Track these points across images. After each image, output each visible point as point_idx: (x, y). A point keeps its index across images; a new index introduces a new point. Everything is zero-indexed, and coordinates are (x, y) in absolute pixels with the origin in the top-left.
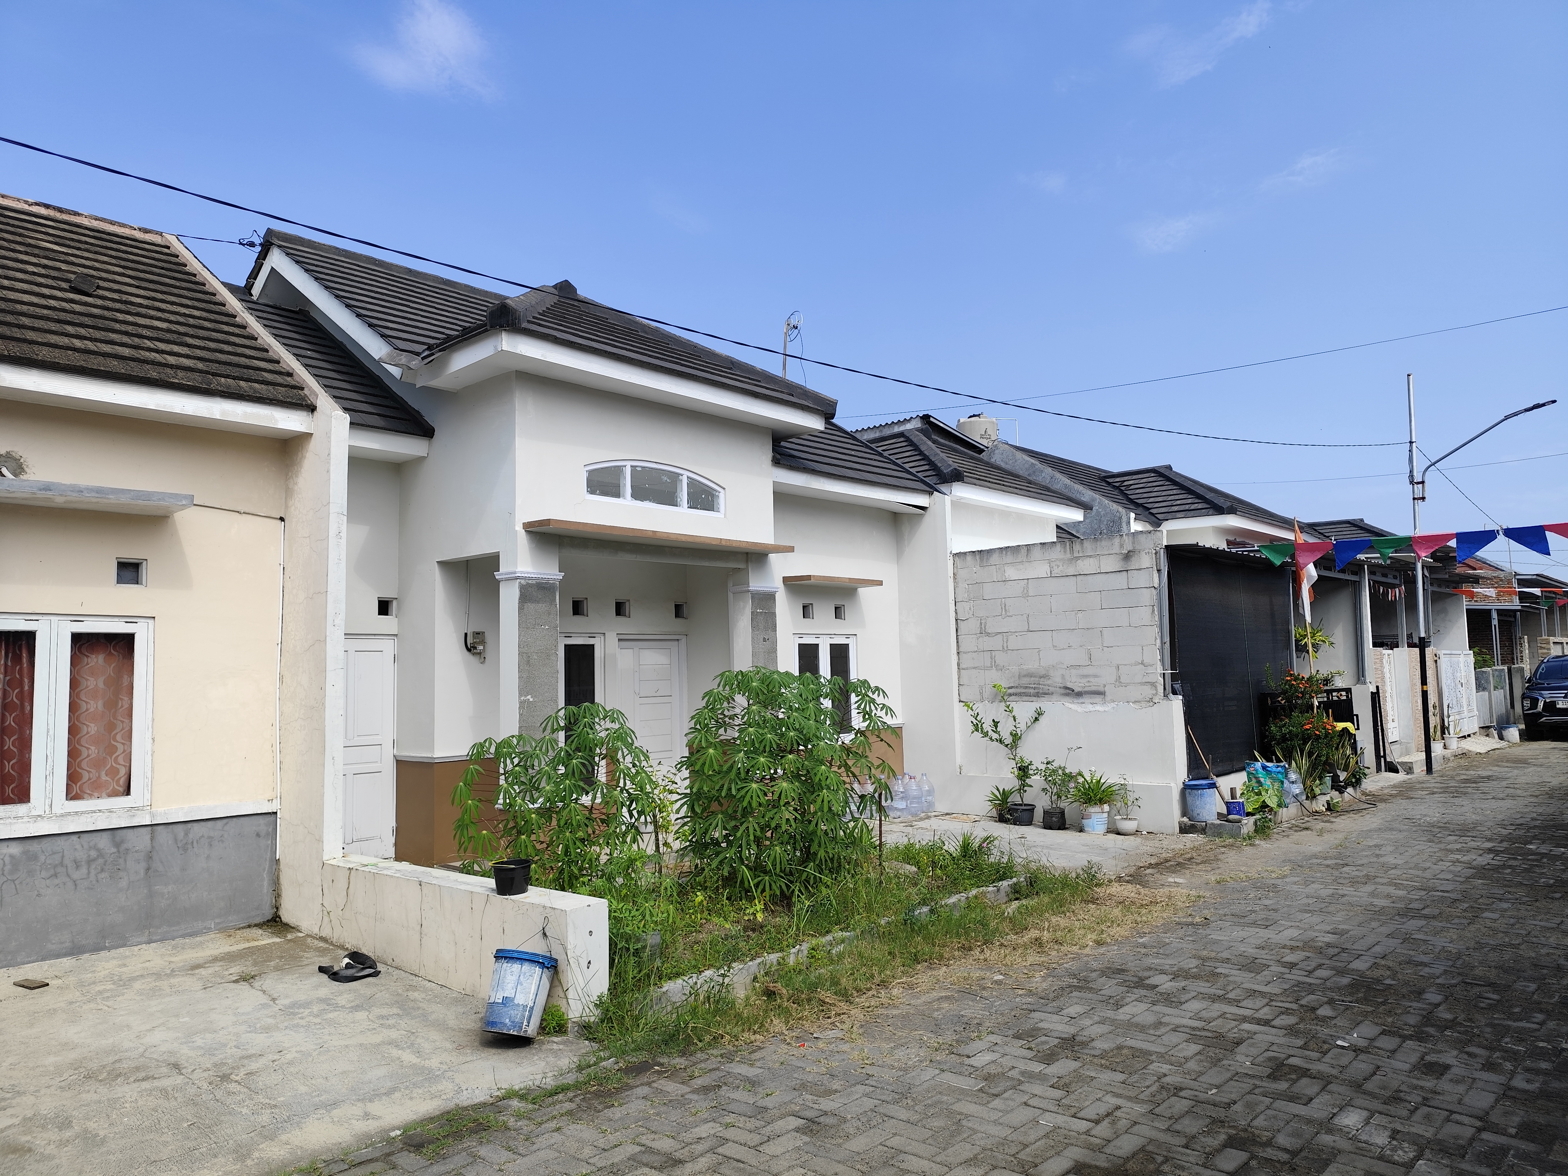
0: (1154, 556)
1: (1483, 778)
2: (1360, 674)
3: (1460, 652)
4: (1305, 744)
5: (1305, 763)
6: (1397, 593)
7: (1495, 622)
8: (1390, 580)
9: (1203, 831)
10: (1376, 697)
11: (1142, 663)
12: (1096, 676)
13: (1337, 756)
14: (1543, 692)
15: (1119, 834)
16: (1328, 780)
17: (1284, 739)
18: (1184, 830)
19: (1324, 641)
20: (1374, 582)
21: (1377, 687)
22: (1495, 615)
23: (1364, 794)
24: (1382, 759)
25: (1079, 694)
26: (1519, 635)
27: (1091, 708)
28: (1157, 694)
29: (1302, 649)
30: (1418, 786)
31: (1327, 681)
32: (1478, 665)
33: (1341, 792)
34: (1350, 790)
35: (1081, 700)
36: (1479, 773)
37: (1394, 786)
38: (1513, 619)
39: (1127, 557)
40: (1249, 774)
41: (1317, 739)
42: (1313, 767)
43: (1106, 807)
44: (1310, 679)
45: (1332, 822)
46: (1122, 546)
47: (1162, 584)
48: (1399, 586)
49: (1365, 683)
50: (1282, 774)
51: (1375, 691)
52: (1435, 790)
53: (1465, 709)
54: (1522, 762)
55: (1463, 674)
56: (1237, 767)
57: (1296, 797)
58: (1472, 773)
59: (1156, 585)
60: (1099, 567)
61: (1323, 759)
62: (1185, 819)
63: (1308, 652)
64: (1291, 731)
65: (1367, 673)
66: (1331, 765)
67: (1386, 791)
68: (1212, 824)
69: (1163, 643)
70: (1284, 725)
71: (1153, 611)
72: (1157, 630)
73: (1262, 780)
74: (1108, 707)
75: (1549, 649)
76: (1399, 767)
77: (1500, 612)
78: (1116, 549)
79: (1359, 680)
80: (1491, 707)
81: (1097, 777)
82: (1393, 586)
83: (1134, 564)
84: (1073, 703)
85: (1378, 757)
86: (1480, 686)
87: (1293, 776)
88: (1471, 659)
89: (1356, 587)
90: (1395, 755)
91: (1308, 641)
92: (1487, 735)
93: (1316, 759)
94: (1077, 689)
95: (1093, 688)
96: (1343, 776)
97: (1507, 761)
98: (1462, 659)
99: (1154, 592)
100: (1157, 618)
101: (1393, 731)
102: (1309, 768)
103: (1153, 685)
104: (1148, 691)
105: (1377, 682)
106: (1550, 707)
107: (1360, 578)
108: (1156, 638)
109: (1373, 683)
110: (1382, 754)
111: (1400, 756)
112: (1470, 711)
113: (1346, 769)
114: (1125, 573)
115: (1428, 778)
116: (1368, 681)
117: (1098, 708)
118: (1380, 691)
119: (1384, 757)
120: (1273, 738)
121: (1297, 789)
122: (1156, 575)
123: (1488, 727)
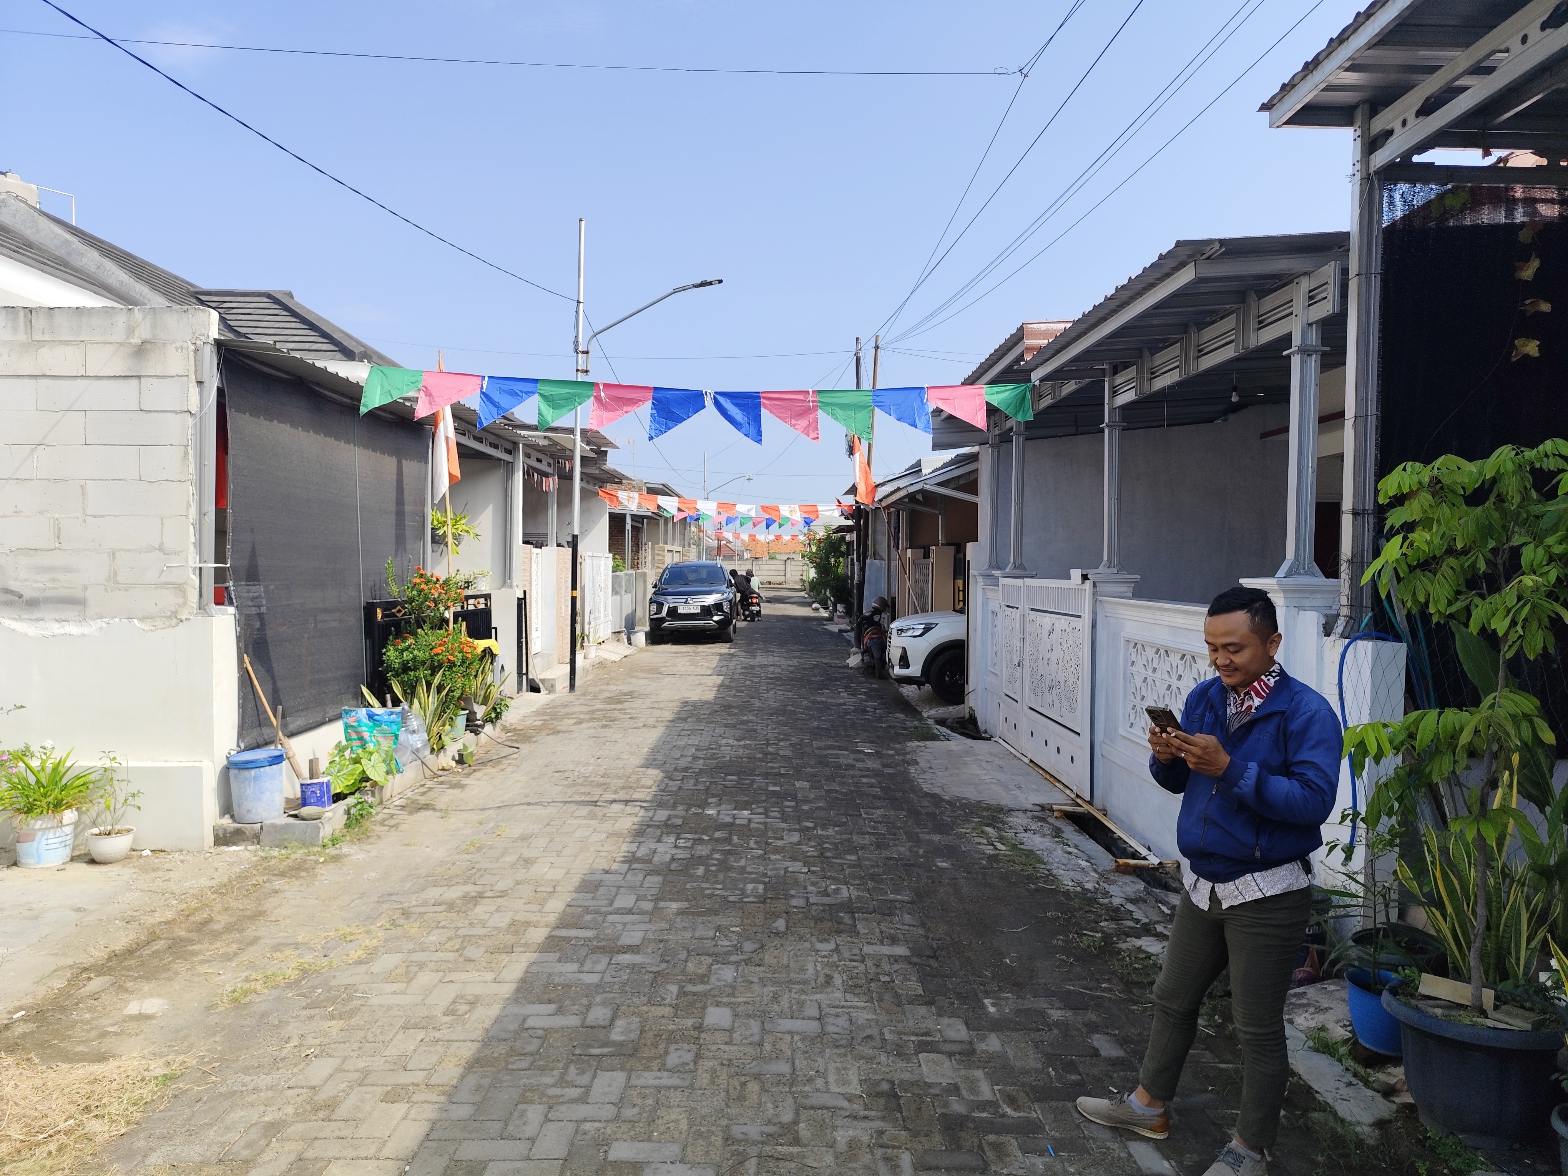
0: (191, 354)
1: (625, 694)
2: (506, 575)
3: (601, 555)
4: (433, 674)
5: (432, 701)
6: (551, 484)
7: (628, 527)
8: (543, 467)
9: (256, 838)
10: (522, 604)
11: (161, 549)
12: (68, 570)
13: (475, 685)
14: (668, 597)
15: (93, 862)
16: (461, 721)
17: (406, 668)
18: (222, 839)
19: (468, 532)
20: (529, 466)
21: (525, 592)
22: (628, 520)
23: (506, 730)
24: (524, 677)
25: (33, 604)
26: (644, 541)
27: (56, 628)
28: (185, 604)
29: (438, 540)
30: (564, 711)
31: (468, 584)
32: (615, 569)
33: (476, 733)
34: (488, 728)
35: (37, 615)
36: (620, 688)
37: (537, 713)
38: (640, 526)
39: (141, 350)
40: (347, 726)
41: (451, 668)
42: (444, 706)
43: (69, 816)
44: (446, 582)
45: (463, 786)
46: (131, 331)
47: (205, 409)
48: (553, 475)
49: (511, 587)
50: (397, 724)
51: (522, 596)
52: (582, 716)
53: (602, 614)
54: (655, 671)
55: (603, 578)
56: (331, 713)
57: (416, 752)
58: (613, 688)
59: (194, 407)
60: (84, 365)
61: (457, 694)
62: (226, 821)
63: (446, 545)
64: (415, 657)
65: (514, 575)
66: (467, 700)
67: (529, 722)
68: (273, 826)
69: (202, 514)
70: (407, 649)
71: (186, 455)
72: (191, 490)
73: (366, 735)
74: (91, 628)
75: (664, 556)
76: (541, 686)
77: (634, 517)
78: (119, 334)
79: (504, 582)
80: (621, 612)
81: (56, 756)
82: (547, 475)
83: (153, 366)
84: (20, 619)
85: (520, 674)
86: (615, 592)
87: (414, 724)
88: (610, 563)
89: (509, 467)
90: (537, 672)
91: (449, 530)
92: (618, 640)
93: (447, 695)
94: (28, 594)
95: (63, 593)
96: (480, 711)
97: (642, 671)
98: (603, 562)
99: (190, 421)
100: (192, 468)
101: (537, 642)
102: (436, 709)
103: (180, 588)
104: (168, 600)
105: (524, 585)
106: (673, 613)
107: (514, 458)
108: (188, 505)
109: (520, 587)
110: (524, 671)
111: (542, 671)
112: (606, 616)
113: (485, 702)
114: (134, 382)
115: (571, 697)
116: (515, 584)
117: (72, 629)
118: (527, 596)
119: (527, 674)
120: (389, 668)
121: (418, 740)
122: (194, 390)
123: (619, 632)
